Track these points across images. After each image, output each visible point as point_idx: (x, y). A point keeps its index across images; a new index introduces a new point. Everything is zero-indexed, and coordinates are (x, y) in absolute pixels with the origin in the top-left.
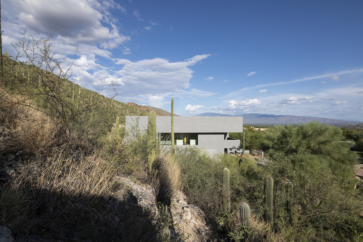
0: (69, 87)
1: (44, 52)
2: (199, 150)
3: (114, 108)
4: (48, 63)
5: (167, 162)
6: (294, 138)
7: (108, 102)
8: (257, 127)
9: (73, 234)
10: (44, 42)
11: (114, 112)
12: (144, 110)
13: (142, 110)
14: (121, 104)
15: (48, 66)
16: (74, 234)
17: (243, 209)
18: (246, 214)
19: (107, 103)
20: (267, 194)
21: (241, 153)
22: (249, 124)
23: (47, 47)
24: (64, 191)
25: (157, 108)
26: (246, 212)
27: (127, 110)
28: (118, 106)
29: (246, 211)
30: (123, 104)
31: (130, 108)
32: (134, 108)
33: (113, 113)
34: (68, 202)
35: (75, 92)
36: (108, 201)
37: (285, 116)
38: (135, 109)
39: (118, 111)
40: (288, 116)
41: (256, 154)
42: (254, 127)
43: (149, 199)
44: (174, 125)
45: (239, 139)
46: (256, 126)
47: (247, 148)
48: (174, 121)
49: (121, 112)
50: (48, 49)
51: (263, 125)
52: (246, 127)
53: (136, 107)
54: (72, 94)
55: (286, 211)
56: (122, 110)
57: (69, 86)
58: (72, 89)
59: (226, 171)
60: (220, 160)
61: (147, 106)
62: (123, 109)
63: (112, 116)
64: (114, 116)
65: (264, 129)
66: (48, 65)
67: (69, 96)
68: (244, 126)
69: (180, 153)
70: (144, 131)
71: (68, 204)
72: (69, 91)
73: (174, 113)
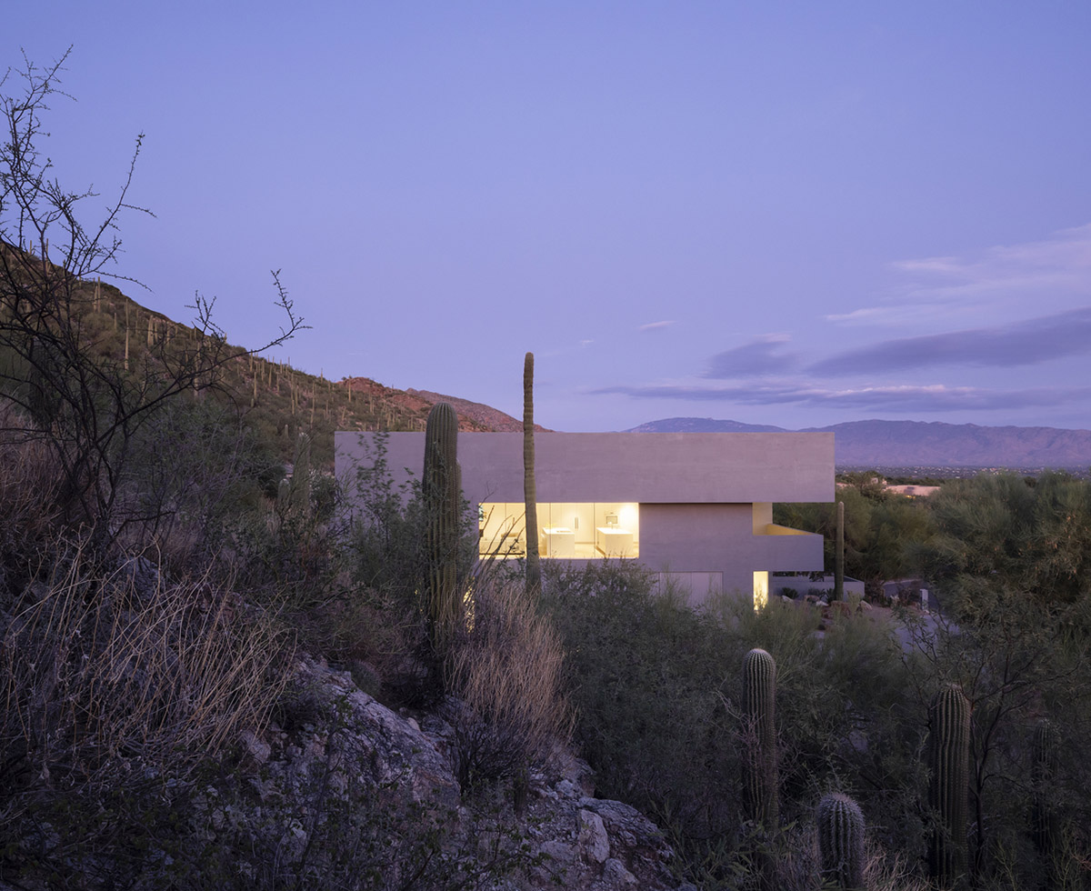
0: (109, 316)
1: (12, 157)
2: (644, 577)
3: (289, 403)
4: (28, 200)
5: (506, 617)
6: (1069, 529)
7: (263, 375)
8: (901, 482)
9: (131, 882)
10: (12, 116)
11: (287, 416)
12: (411, 407)
13: (403, 409)
14: (314, 385)
15: (26, 212)
16: (135, 882)
17: (833, 821)
18: (845, 840)
19: (260, 381)
20: (943, 768)
21: (829, 591)
22: (862, 468)
23: (21, 136)
24: (94, 703)
25: (463, 401)
26: (845, 835)
27: (340, 408)
28: (305, 394)
29: (846, 830)
30: (322, 384)
31: (353, 398)
32: (370, 399)
33: (283, 422)
34: (107, 750)
35: (132, 336)
36: (265, 765)
37: (1024, 430)
38: (372, 407)
39: (304, 413)
40: (1038, 431)
41: (896, 597)
42: (885, 482)
43: (430, 762)
44: (536, 469)
45: (820, 532)
46: (895, 477)
47: (853, 572)
48: (537, 452)
49: (318, 419)
50: (25, 141)
51: (927, 471)
52: (848, 480)
53: (378, 398)
54: (123, 343)
55: (1031, 845)
56: (319, 410)
57: (108, 312)
58: (122, 325)
59: (762, 662)
60: (735, 620)
61: (421, 392)
62: (324, 407)
63: (280, 432)
64: (286, 432)
65: (931, 489)
66: (26, 210)
67: (111, 352)
68: (839, 477)
69: (563, 590)
70: (409, 486)
71: (108, 756)
72: (110, 333)
73: (535, 423)
